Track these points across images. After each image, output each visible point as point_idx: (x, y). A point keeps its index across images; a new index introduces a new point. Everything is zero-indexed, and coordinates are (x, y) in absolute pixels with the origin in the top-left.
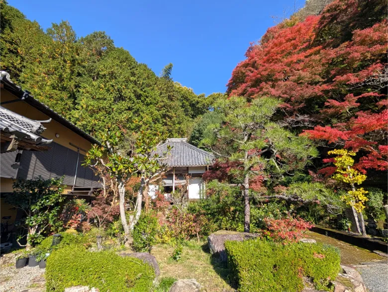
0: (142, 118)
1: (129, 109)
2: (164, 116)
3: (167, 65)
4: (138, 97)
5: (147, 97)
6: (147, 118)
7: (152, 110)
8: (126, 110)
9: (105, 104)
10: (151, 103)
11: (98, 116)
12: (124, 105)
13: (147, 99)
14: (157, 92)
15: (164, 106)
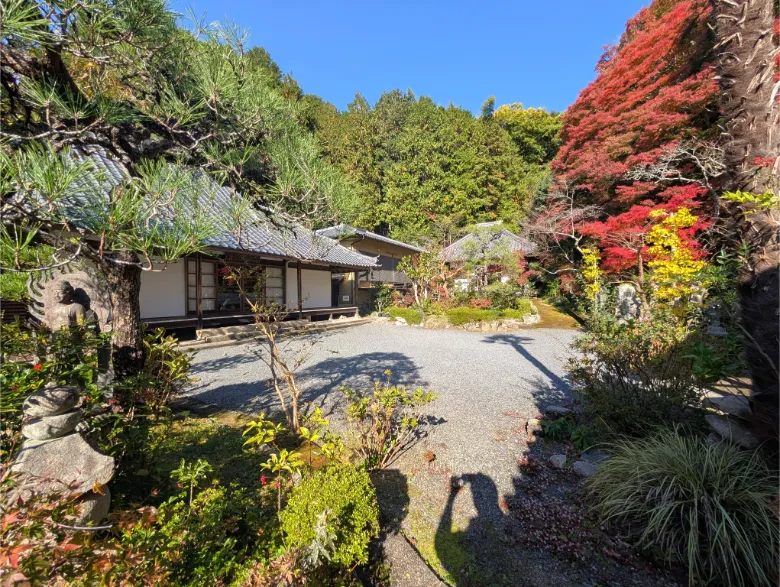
0: (453, 196)
1: (437, 188)
2: (485, 184)
3: (485, 102)
4: (446, 167)
5: (458, 164)
6: (459, 195)
7: (465, 181)
8: (432, 190)
9: (409, 190)
10: (464, 171)
11: (404, 206)
12: (429, 185)
13: (459, 167)
14: (472, 151)
15: (484, 168)
